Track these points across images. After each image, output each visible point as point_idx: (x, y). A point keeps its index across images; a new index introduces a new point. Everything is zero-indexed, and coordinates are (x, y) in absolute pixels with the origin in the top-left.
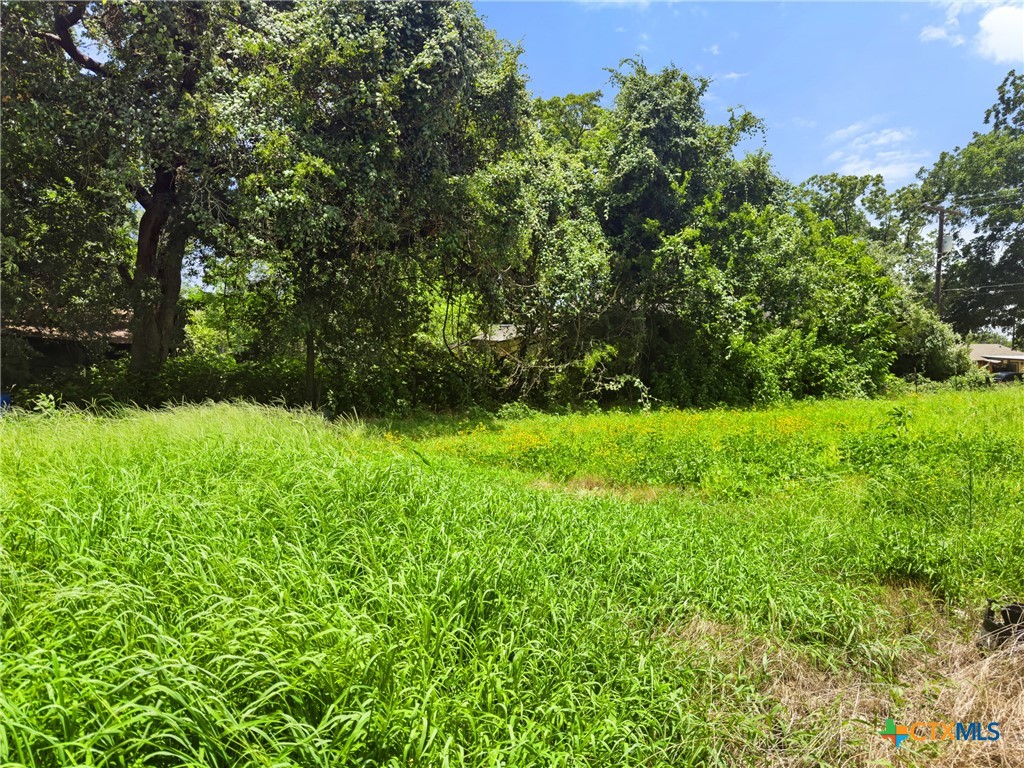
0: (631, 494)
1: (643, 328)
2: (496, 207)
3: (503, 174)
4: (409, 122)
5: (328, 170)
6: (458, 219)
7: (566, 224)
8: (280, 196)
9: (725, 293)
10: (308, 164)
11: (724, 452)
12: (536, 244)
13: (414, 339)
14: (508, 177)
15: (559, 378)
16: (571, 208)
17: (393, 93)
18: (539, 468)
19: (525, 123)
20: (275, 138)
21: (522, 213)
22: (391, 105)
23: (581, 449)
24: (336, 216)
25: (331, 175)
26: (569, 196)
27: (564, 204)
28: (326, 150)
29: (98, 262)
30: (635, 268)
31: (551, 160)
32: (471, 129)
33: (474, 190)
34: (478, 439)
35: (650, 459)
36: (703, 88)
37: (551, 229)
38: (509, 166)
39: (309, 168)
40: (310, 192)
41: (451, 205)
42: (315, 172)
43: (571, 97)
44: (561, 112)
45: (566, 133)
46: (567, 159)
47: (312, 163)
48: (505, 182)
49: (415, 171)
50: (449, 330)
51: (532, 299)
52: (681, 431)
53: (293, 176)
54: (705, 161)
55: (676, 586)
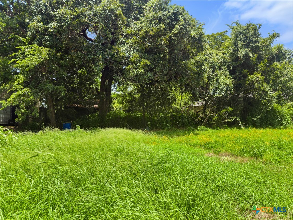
0: (239, 160)
1: (242, 102)
2: (196, 69)
3: (198, 59)
4: (171, 48)
5: (149, 63)
6: (185, 73)
7: (218, 72)
8: (136, 71)
9: (269, 91)
10: (144, 62)
11: (271, 146)
12: (209, 78)
13: (172, 106)
14: (200, 60)
15: (215, 118)
16: (219, 67)
17: (166, 41)
18: (209, 149)
19: (205, 44)
20: (135, 55)
21: (205, 70)
22: (166, 44)
23: (223, 143)
24: (151, 75)
25: (150, 64)
26: (219, 63)
27: (217, 66)
28: (148, 58)
29: (91, 88)
30: (240, 84)
31: (213, 53)
32: (189, 47)
33: (189, 65)
34: (191, 138)
35: (245, 147)
36: (260, 27)
37: (213, 74)
38: (200, 57)
39: (144, 63)
40: (144, 69)
41: (183, 70)
42: (146, 64)
43: (218, 33)
44: (215, 38)
45: (217, 44)
46: (217, 53)
47: (145, 61)
48: (199, 62)
49: (173, 61)
50: (182, 103)
51: (207, 95)
52: (256, 136)
53: (140, 65)
54: (262, 50)
55: (253, 198)
